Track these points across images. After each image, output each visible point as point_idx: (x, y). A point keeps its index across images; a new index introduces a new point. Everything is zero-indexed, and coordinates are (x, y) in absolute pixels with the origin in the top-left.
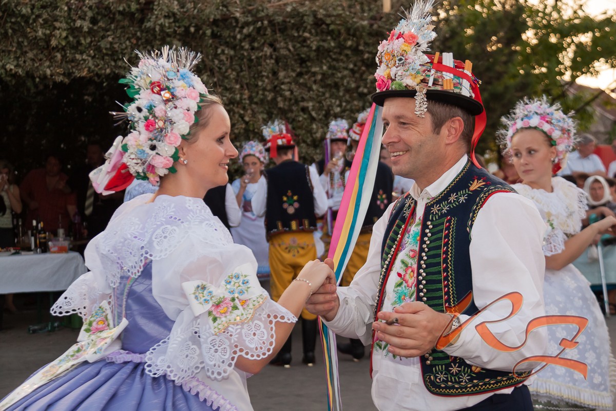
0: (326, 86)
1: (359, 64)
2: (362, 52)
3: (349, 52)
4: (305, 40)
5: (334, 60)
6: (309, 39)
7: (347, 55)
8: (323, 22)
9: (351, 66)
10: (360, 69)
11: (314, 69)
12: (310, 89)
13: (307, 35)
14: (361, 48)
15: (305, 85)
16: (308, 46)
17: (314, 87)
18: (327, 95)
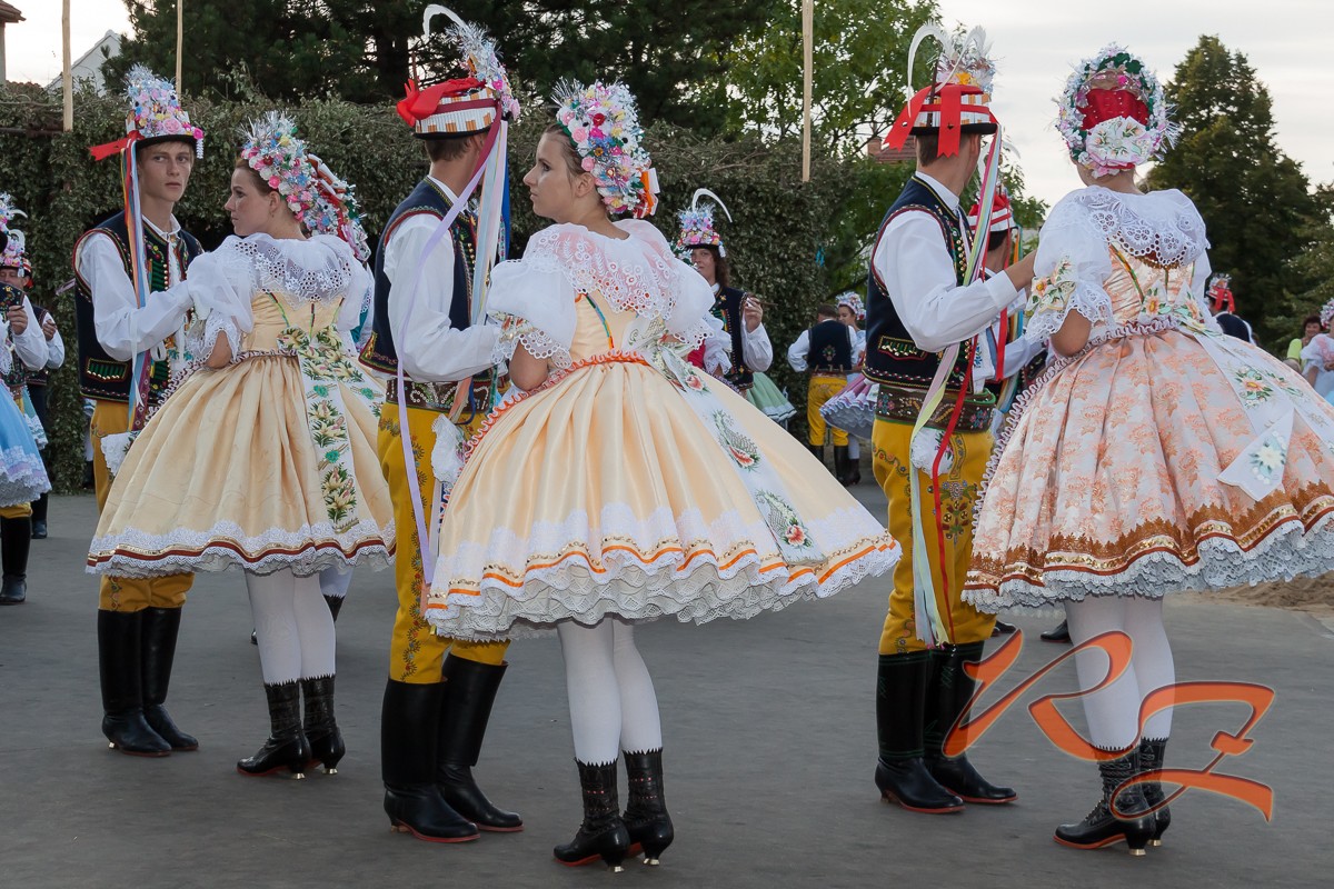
0: (752, 250)
1: (781, 230)
2: (785, 220)
3: (773, 219)
4: (738, 205)
5: (760, 225)
6: (742, 205)
7: (771, 222)
8: (754, 189)
9: (775, 232)
10: (780, 235)
11: (742, 234)
12: (740, 253)
13: (740, 201)
14: (784, 215)
15: (735, 249)
16: (741, 212)
17: (744, 251)
18: (752, 259)
